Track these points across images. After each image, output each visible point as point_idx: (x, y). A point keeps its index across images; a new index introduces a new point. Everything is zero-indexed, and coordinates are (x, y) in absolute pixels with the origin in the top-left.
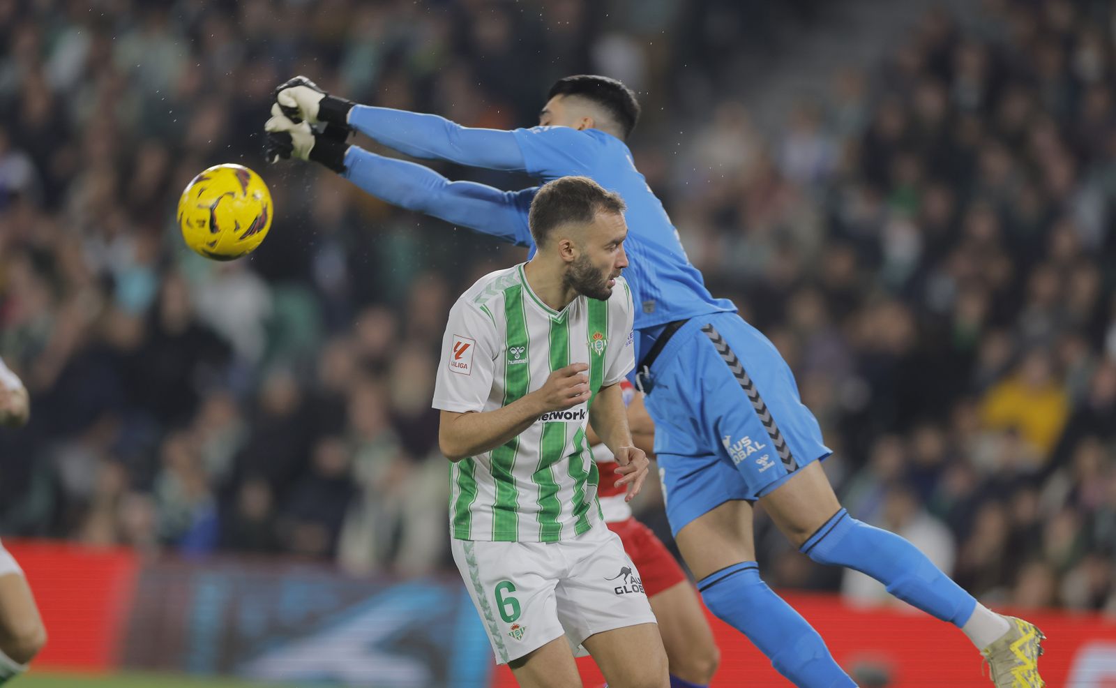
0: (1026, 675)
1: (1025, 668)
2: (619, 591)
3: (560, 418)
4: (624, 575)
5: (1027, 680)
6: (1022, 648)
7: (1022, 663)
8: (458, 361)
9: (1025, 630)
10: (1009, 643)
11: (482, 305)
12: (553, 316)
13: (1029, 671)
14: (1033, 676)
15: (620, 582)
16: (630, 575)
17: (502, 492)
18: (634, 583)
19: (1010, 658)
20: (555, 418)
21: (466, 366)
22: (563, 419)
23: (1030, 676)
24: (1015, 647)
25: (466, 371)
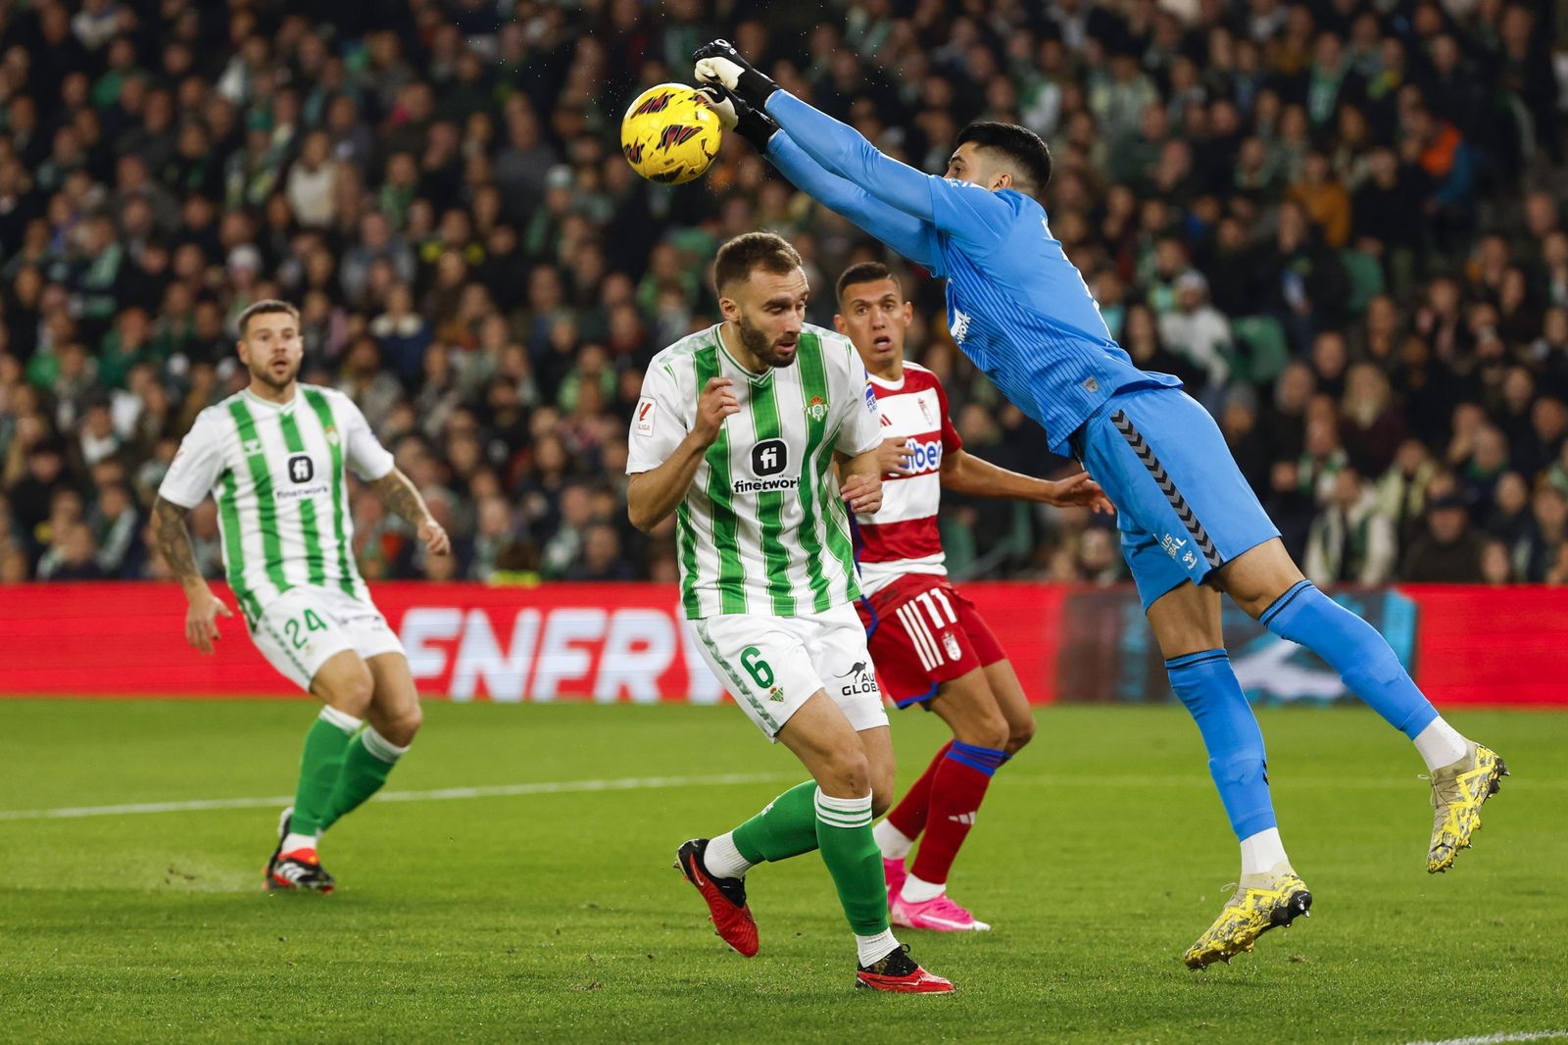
0: (1461, 813)
1: (1464, 804)
2: (846, 691)
3: (777, 487)
4: (855, 672)
5: (1459, 819)
6: (1469, 782)
7: (1462, 799)
8: (643, 422)
9: (1482, 762)
10: (1457, 772)
11: (666, 365)
12: (753, 380)
13: (1465, 810)
14: (1467, 816)
15: (850, 681)
16: (862, 672)
17: (725, 564)
18: (865, 682)
19: (1453, 790)
20: (771, 487)
21: (648, 428)
22: (780, 488)
23: (1463, 815)
24: (1461, 779)
25: (648, 433)
